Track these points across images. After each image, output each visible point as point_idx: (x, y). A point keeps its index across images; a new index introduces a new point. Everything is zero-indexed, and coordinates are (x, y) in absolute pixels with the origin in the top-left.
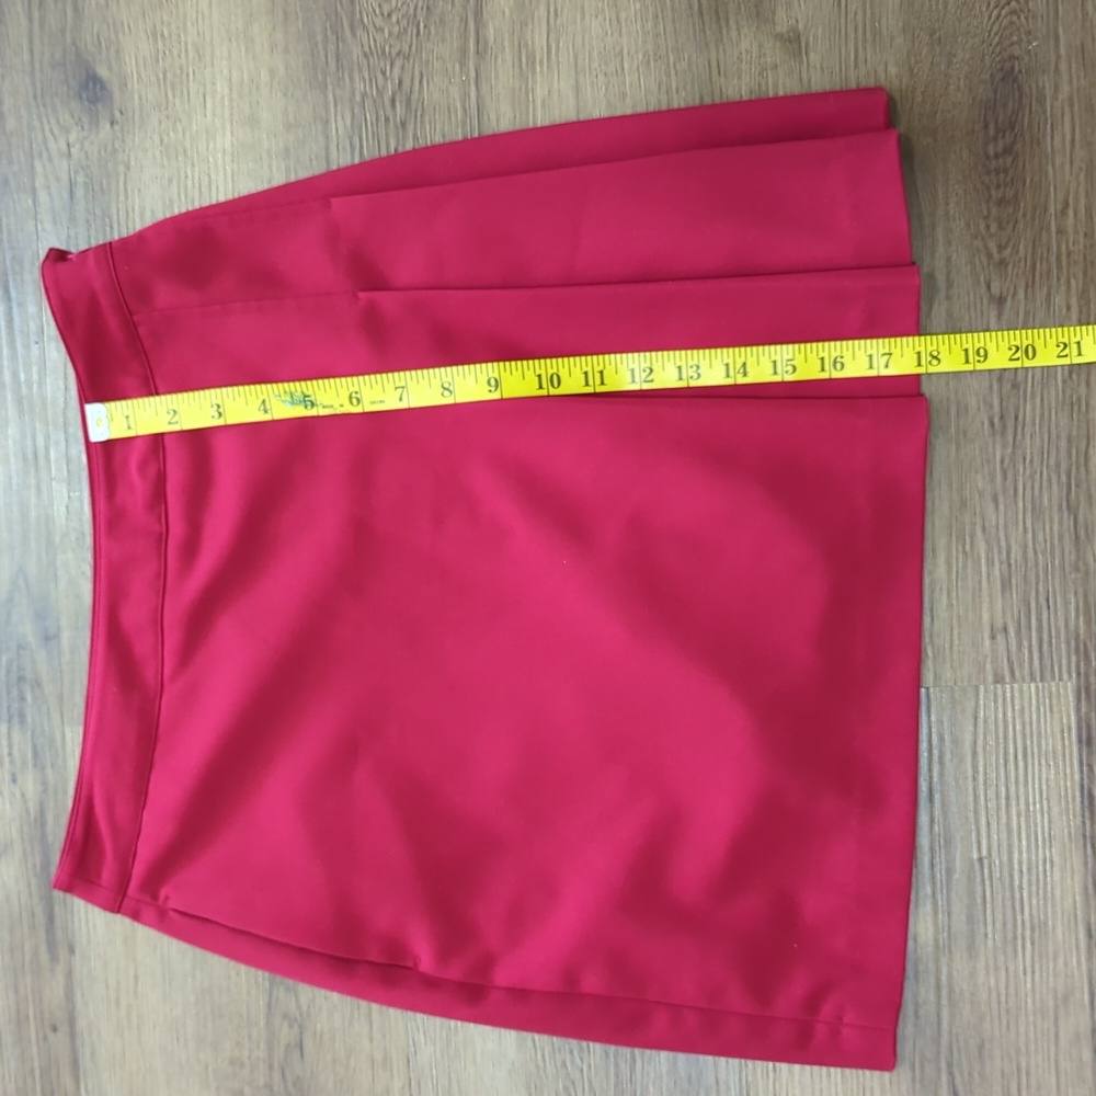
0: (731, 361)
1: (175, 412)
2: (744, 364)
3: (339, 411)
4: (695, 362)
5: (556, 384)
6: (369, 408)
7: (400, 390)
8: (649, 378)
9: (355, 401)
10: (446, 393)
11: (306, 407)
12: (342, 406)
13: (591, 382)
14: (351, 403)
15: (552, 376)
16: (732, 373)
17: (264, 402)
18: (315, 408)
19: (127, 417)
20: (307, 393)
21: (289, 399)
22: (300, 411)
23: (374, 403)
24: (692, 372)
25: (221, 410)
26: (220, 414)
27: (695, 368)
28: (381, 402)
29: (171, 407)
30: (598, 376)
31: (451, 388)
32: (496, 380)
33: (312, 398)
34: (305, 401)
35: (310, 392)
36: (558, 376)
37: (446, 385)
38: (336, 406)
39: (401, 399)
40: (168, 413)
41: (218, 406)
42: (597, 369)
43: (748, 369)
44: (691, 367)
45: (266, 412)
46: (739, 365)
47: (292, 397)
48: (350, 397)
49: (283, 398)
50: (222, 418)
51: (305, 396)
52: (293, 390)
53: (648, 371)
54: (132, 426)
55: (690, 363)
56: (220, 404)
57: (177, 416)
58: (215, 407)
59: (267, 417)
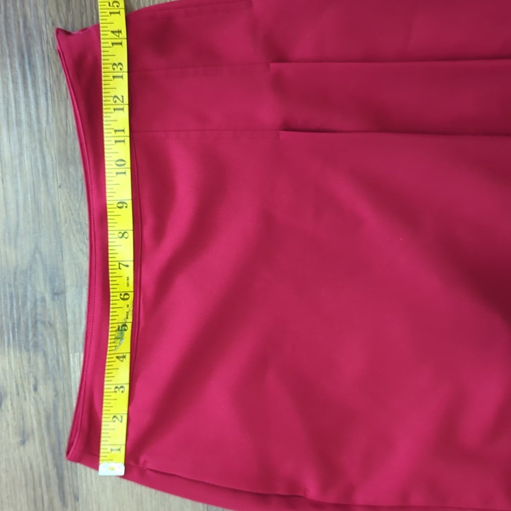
0: (110, 41)
1: (114, 417)
2: (113, 32)
3: (131, 308)
4: (110, 66)
5: (123, 163)
6: (131, 288)
7: (121, 266)
8: (121, 98)
9: (126, 297)
10: (126, 235)
11: (125, 330)
12: (128, 306)
13: (122, 139)
14: (127, 299)
15: (117, 165)
16: (119, 41)
17: (117, 357)
18: (127, 324)
19: (112, 450)
20: (117, 328)
21: (118, 341)
22: (128, 334)
23: (128, 284)
24: (117, 69)
25: (119, 386)
26: (122, 387)
27: (115, 67)
28: (128, 280)
29: (111, 419)
30: (118, 134)
31: (123, 232)
32: (119, 203)
33: (120, 325)
34: (121, 330)
35: (116, 325)
36: (117, 161)
37: (121, 235)
38: (127, 310)
39: (127, 266)
40: (114, 421)
41: (116, 387)
42: (113, 133)
43: (116, 29)
44: (114, 69)
45: (124, 357)
46: (113, 36)
47: (118, 338)
48: (123, 299)
49: (118, 344)
50: (124, 386)
51: (119, 330)
52: (113, 337)
53: (116, 99)
54: (118, 447)
55: (111, 70)
56: (115, 386)
57: (117, 416)
58: (117, 390)
59: (128, 356)
